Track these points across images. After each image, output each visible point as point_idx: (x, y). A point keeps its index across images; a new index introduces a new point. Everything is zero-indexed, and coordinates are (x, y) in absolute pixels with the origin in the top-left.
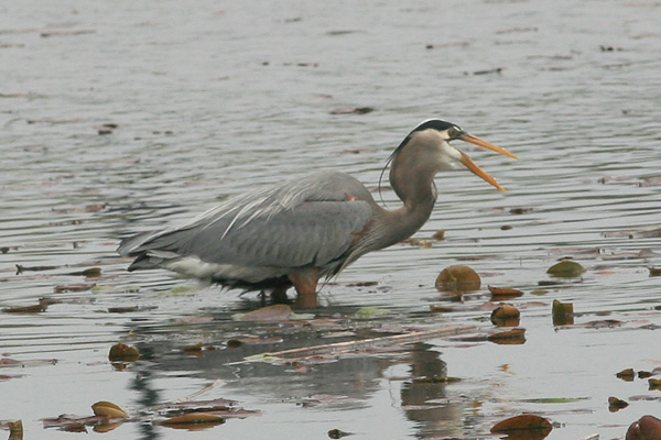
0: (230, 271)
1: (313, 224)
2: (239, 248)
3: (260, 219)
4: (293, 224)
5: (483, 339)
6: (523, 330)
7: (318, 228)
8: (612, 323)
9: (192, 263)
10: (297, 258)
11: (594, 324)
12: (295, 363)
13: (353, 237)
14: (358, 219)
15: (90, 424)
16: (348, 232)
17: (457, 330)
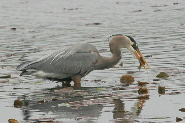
0: (53, 75)
1: (80, 60)
2: (56, 68)
3: (62, 58)
4: (73, 60)
5: (135, 98)
6: (149, 95)
7: (81, 61)
8: (178, 93)
9: (41, 73)
10: (75, 71)
11: (172, 94)
12: (74, 106)
13: (93, 64)
14: (94, 58)
16: (91, 63)
17: (126, 95)
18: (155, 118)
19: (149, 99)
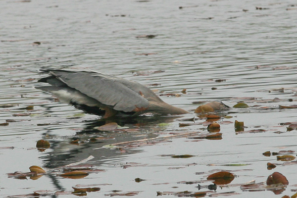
5: (203, 138)
6: (221, 134)
8: (261, 131)
11: (253, 131)
12: (120, 149)
15: (28, 176)
17: (190, 134)
18: (231, 165)
19: (221, 138)
